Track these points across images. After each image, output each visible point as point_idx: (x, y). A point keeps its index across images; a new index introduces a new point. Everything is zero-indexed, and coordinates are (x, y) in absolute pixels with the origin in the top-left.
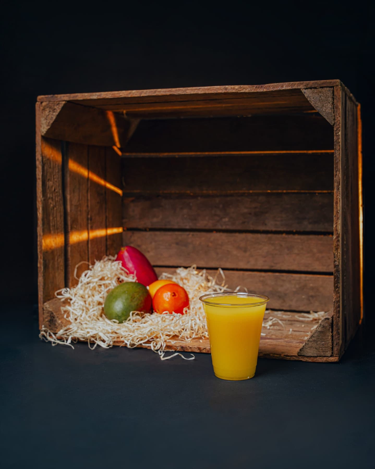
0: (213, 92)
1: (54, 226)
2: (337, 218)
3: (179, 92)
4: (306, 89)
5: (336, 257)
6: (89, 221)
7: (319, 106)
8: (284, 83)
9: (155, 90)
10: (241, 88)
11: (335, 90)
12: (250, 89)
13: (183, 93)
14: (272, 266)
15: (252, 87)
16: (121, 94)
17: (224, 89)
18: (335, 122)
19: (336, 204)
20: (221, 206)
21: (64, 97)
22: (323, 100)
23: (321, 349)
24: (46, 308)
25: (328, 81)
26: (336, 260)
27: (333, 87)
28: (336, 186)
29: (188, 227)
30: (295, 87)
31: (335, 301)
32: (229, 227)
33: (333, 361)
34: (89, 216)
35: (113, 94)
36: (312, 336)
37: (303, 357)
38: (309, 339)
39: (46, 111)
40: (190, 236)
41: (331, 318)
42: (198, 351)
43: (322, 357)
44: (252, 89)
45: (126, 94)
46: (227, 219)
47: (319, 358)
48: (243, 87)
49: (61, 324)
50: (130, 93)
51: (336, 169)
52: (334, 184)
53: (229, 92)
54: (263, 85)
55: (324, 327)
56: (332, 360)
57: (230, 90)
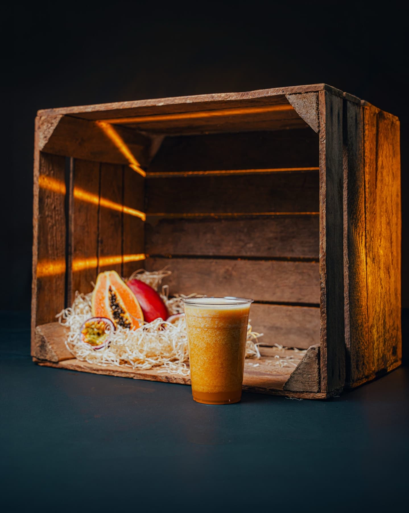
0: (199, 101)
1: (53, 246)
2: (323, 235)
3: (167, 102)
4: (290, 94)
5: (322, 279)
6: (100, 244)
7: (303, 112)
8: (270, 89)
9: (145, 100)
10: (227, 95)
11: (320, 95)
12: (235, 97)
13: (172, 103)
14: (300, 299)
15: (238, 94)
16: (113, 106)
17: (210, 97)
18: (319, 130)
19: (322, 219)
20: (246, 230)
21: (61, 110)
22: (307, 106)
23: (307, 383)
24: (38, 332)
25: (313, 85)
26: (322, 282)
27: (318, 92)
28: (321, 200)
29: (211, 254)
30: (280, 93)
31: (321, 329)
32: (253, 254)
33: (320, 398)
34: (100, 239)
35: (106, 106)
36: (297, 368)
37: (289, 392)
38: (295, 371)
39: (45, 125)
40: (214, 264)
41: (318, 348)
42: (183, 383)
43: (309, 393)
44: (238, 97)
45: (118, 105)
46: (251, 245)
47: (305, 393)
48: (229, 95)
49: (51, 349)
50: (122, 105)
51: (321, 181)
52: (320, 197)
53: (216, 100)
54: (249, 92)
55: (310, 357)
56: (320, 396)
57: (216, 98)
